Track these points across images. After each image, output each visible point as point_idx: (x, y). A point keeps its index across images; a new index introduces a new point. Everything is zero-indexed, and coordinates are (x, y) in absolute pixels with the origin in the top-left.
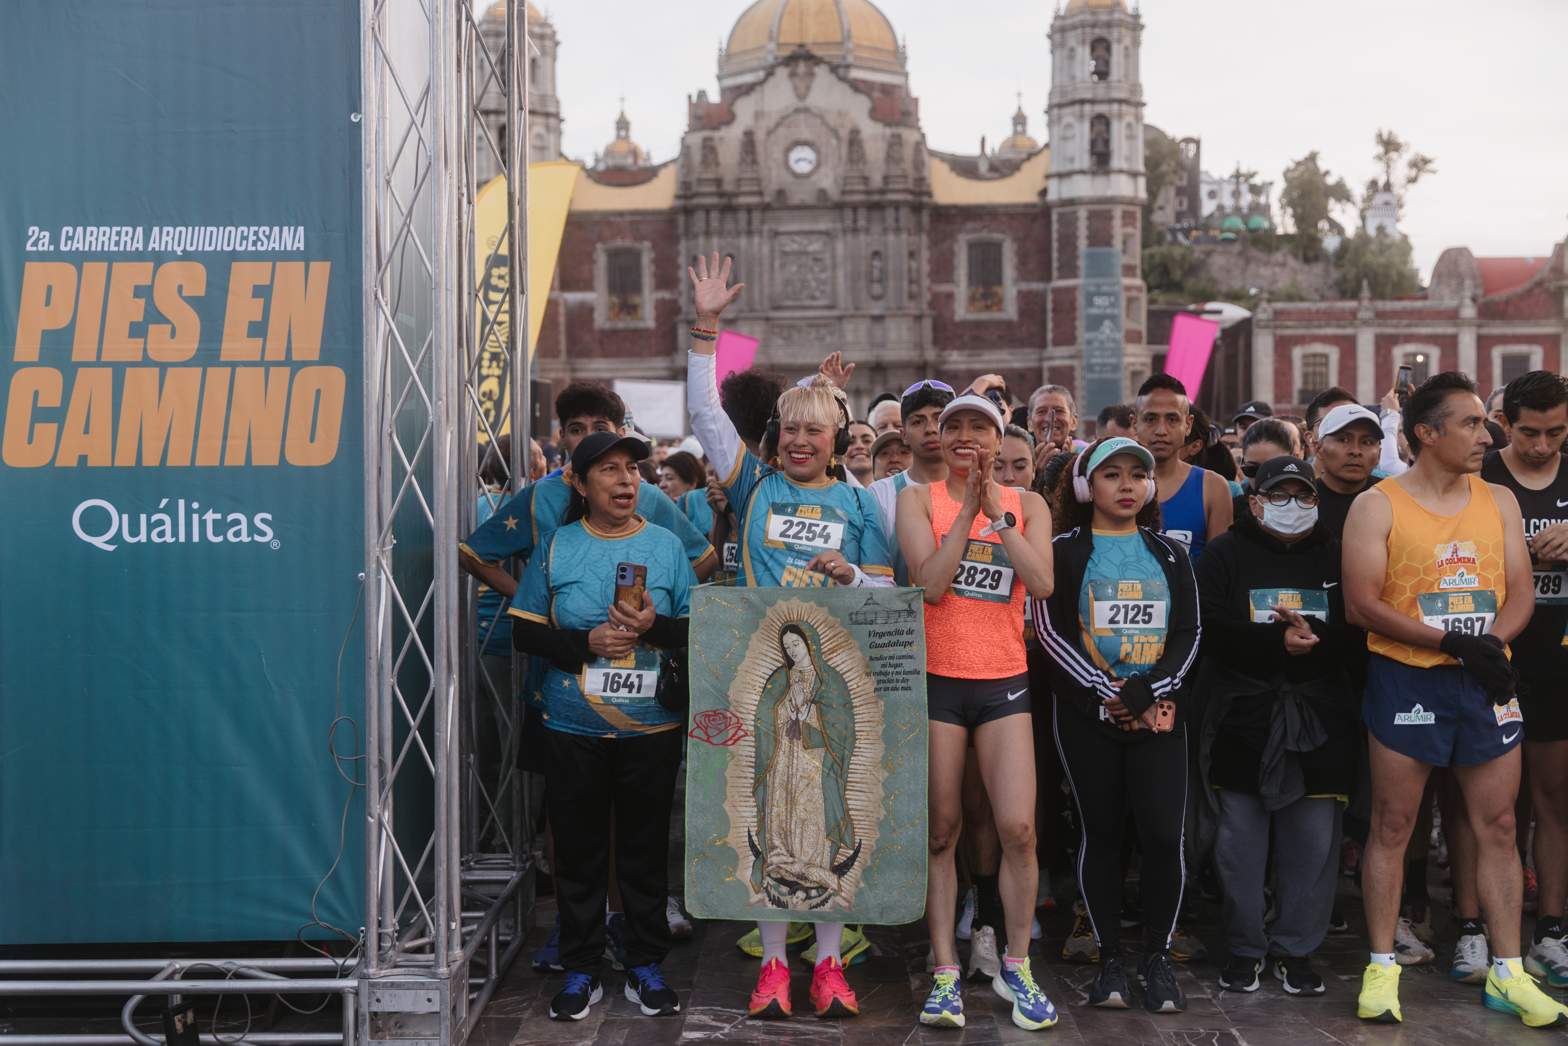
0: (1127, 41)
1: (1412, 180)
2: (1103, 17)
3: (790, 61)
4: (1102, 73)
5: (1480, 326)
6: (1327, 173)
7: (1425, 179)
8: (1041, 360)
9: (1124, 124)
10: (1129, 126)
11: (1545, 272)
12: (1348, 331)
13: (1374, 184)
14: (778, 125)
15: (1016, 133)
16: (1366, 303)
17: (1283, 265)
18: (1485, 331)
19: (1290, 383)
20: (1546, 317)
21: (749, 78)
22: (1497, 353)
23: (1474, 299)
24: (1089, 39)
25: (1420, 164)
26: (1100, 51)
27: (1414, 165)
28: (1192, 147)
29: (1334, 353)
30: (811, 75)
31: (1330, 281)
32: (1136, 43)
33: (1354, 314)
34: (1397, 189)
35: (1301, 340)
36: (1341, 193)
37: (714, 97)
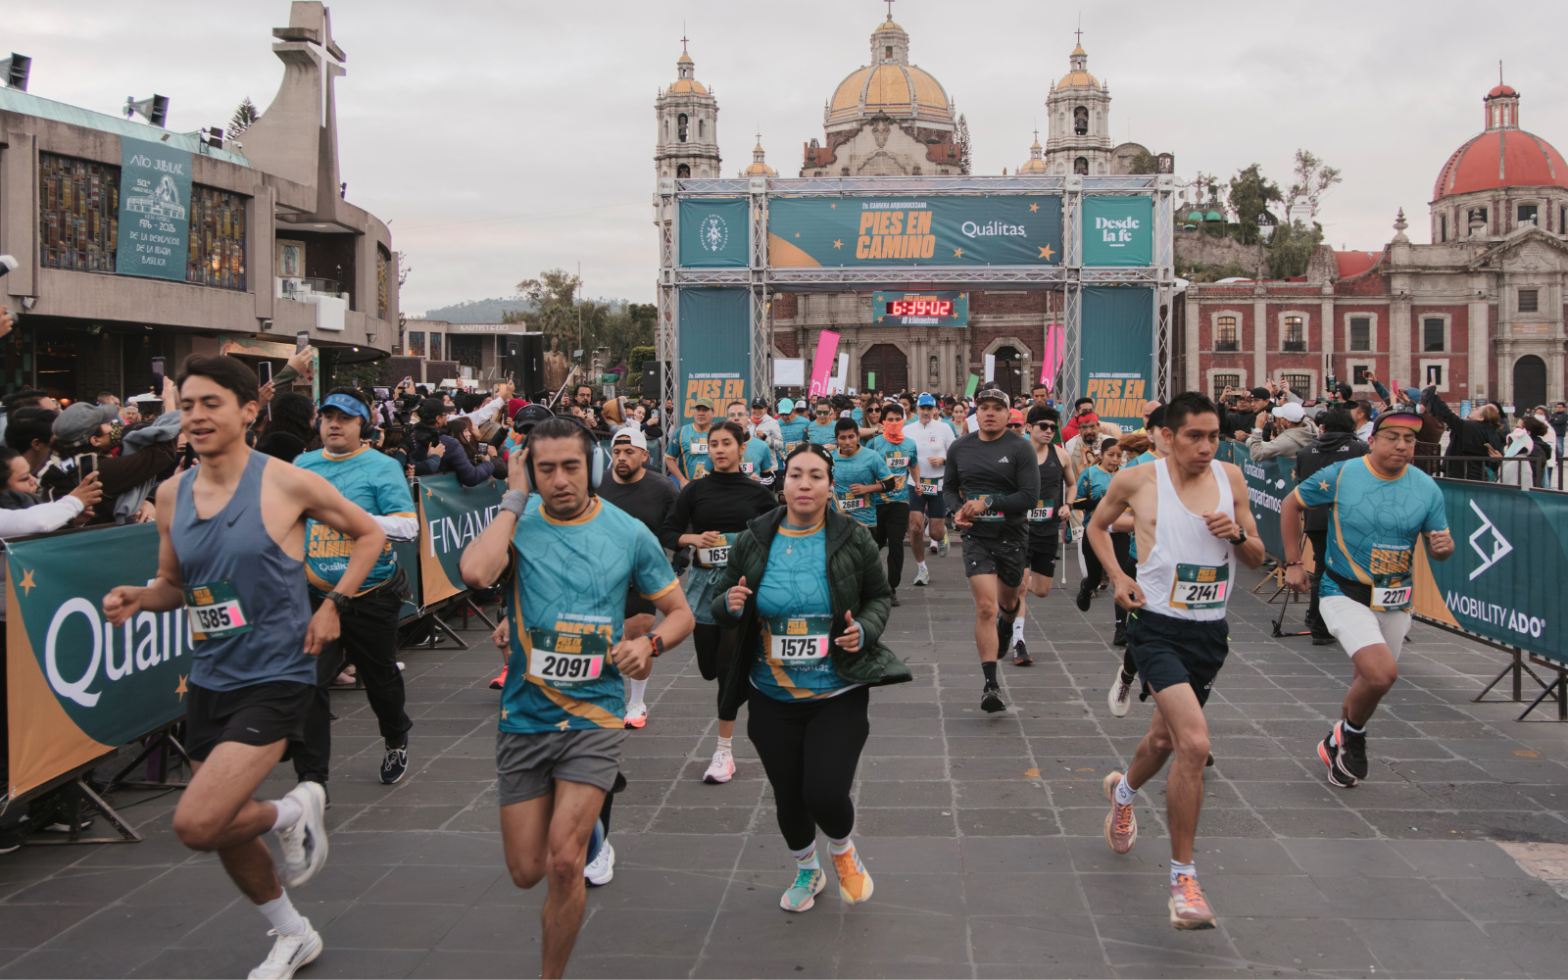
0: (1099, 109)
1: (1323, 186)
2: (1083, 93)
3: (874, 120)
4: (1081, 130)
5: (1335, 299)
6: (1264, 180)
7: (1332, 186)
8: (1042, 321)
9: (1097, 164)
10: (1101, 164)
11: (1378, 264)
12: (1249, 302)
13: (1296, 188)
14: (865, 164)
15: (1033, 159)
16: (1260, 283)
17: (1230, 247)
18: (1339, 302)
19: (1210, 336)
20: (1380, 293)
21: (846, 127)
22: (1347, 317)
23: (1332, 282)
24: (1073, 107)
25: (1329, 175)
26: (1081, 116)
27: (1324, 175)
28: (1168, 160)
29: (1239, 316)
30: (887, 131)
31: (1263, 259)
32: (1106, 110)
33: (1252, 290)
34: (1312, 192)
35: (1217, 308)
36: (1274, 194)
37: (823, 144)
